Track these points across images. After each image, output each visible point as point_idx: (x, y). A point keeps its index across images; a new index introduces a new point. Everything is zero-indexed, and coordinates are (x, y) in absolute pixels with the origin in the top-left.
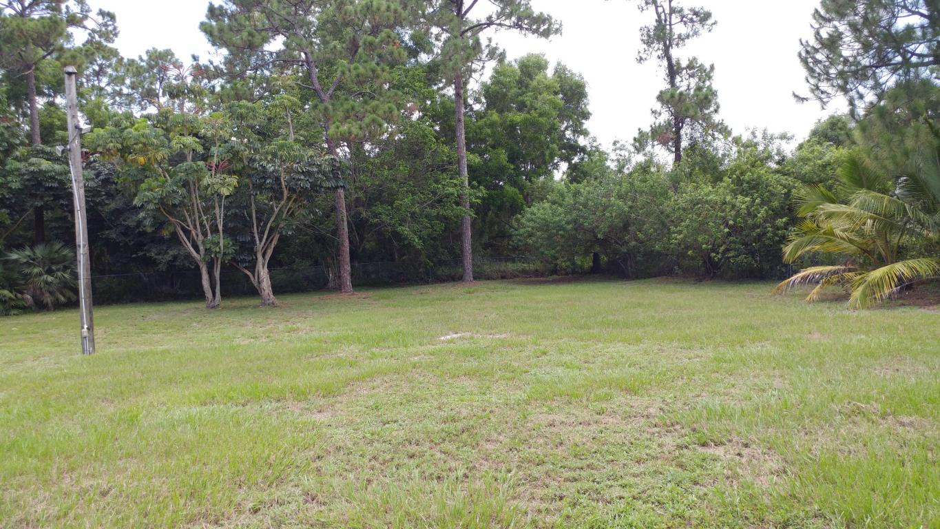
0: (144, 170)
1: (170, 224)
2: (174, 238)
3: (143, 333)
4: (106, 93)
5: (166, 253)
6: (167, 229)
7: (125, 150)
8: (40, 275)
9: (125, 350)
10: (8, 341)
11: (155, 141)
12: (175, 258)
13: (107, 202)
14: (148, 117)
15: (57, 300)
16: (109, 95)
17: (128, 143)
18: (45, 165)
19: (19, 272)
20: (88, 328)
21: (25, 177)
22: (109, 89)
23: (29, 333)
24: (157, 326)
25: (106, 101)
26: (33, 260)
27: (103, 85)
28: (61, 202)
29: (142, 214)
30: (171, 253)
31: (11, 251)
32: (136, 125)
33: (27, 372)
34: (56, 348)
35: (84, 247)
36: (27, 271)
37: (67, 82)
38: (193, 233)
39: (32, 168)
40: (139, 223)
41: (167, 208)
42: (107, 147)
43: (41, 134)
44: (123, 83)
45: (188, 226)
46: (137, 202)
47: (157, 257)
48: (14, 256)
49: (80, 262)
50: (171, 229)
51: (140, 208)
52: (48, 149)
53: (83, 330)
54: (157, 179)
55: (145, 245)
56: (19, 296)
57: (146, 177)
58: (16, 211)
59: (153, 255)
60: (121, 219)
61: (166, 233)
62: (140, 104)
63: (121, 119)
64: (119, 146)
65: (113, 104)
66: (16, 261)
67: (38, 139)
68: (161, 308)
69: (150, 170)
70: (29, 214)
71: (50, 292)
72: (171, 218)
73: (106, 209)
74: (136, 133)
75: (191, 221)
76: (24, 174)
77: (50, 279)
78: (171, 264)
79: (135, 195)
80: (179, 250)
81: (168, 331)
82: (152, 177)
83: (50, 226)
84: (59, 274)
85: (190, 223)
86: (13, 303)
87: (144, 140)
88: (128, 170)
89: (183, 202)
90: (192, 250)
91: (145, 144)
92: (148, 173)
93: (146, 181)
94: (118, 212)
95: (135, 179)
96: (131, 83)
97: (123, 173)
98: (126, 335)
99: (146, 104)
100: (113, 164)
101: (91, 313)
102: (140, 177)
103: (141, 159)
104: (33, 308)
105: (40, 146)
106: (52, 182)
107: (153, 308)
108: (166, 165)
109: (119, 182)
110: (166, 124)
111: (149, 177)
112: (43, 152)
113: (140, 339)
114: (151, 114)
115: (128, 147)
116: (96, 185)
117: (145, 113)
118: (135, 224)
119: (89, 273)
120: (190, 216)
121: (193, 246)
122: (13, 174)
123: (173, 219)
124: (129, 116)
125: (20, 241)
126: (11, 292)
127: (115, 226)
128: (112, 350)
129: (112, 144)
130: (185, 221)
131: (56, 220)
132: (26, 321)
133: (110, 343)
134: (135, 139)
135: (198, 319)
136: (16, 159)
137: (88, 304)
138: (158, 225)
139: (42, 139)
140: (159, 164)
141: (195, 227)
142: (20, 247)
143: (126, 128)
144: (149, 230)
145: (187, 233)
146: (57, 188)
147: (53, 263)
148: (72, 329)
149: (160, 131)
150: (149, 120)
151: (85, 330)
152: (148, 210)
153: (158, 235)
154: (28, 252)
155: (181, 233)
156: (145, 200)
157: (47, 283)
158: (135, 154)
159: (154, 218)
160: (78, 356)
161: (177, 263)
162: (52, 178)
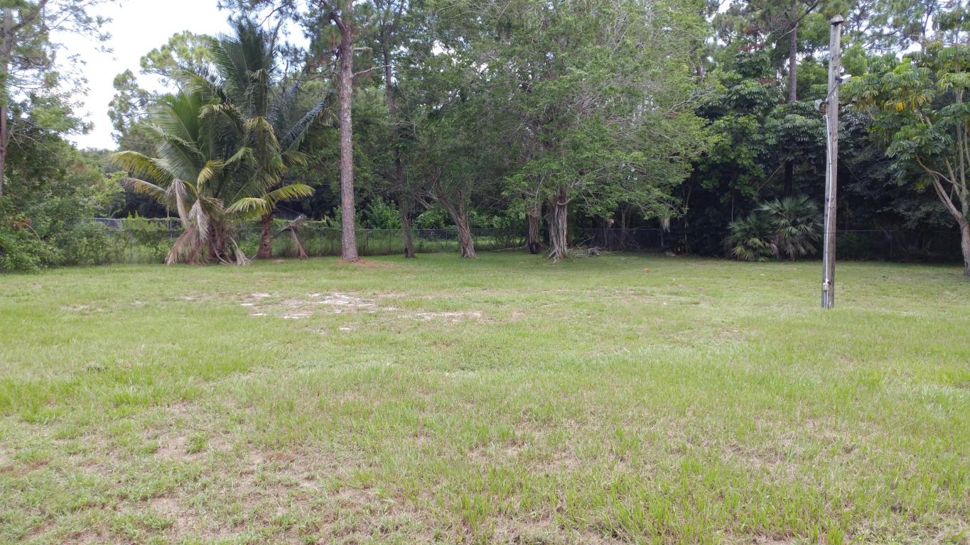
0: (901, 116)
1: (927, 176)
2: (931, 193)
3: (884, 295)
4: (864, 37)
5: (917, 209)
6: (923, 181)
7: (882, 97)
8: (786, 226)
9: (864, 310)
10: (757, 285)
11: (918, 82)
12: (928, 215)
13: (855, 154)
14: (912, 56)
15: (799, 251)
16: (867, 38)
17: (887, 88)
18: (799, 120)
19: (769, 223)
20: (829, 282)
21: (781, 133)
22: (869, 33)
23: (773, 280)
24: (900, 288)
25: (863, 46)
26: (781, 211)
27: (862, 29)
28: (810, 156)
29: (894, 166)
30: (924, 209)
31: (763, 203)
32: (898, 68)
33: (773, 316)
34: (798, 298)
35: (832, 201)
36: (775, 222)
37: (832, 33)
38: (956, 187)
39: (788, 125)
40: (888, 176)
41: (924, 157)
42: (863, 96)
43: (797, 91)
44: (885, 23)
45: (950, 178)
46: (889, 152)
47: (906, 213)
48: (766, 208)
49: (827, 216)
50: (928, 182)
51: (890, 159)
52: (802, 104)
53: (824, 284)
54: (915, 126)
55: (892, 200)
56: (767, 244)
57: (903, 124)
58: (770, 166)
59: (901, 210)
60: (868, 172)
61: (920, 187)
62: (901, 43)
63: (881, 64)
64: (876, 93)
65: (871, 48)
66: (767, 212)
67: (794, 94)
68: (905, 270)
69: (908, 116)
70: (781, 168)
71: (793, 244)
72: (928, 170)
73: (853, 161)
74: (897, 76)
75: (954, 173)
76: (780, 131)
77: (794, 230)
78: (922, 222)
79: (888, 145)
80: (935, 206)
81: (914, 296)
82: (910, 123)
83: (797, 180)
84: (802, 226)
85: (952, 176)
86: (761, 251)
87: (904, 83)
88: (883, 118)
89: (946, 150)
90: (952, 206)
91: (905, 88)
92: (905, 120)
93: (902, 128)
94: (866, 165)
95: (890, 127)
96: (894, 21)
97: (877, 122)
98: (865, 294)
99: (907, 42)
100: (866, 113)
101: (833, 267)
102: (897, 124)
103: (900, 105)
104: (778, 257)
105: (795, 102)
106: (804, 137)
107: (896, 269)
108: (928, 109)
109: (872, 132)
110: (932, 61)
111: (906, 124)
112: (797, 107)
113: (880, 300)
114: (916, 53)
115: (886, 92)
116: (845, 137)
117: (908, 51)
118: (884, 177)
119: (835, 227)
120: (953, 167)
121: (953, 202)
122: (770, 131)
123: (931, 171)
124: (890, 59)
125: (772, 193)
126: (761, 240)
127: (860, 179)
128: (850, 308)
129: (868, 92)
130: (946, 172)
131: (803, 174)
132: (772, 269)
133: (848, 300)
134: (895, 83)
135: (953, 287)
136: (775, 117)
137: (831, 258)
138: (911, 177)
139: (797, 95)
140: (920, 108)
141: (959, 180)
142: (771, 199)
143: (886, 72)
144: (900, 183)
145: (948, 187)
146: (808, 142)
147: (797, 216)
148: (812, 281)
149: (925, 70)
150: (913, 60)
151: (826, 284)
152: (901, 161)
153: (909, 189)
154: (777, 204)
155: (940, 186)
156: (899, 150)
157: (791, 235)
158: (893, 100)
159: (908, 170)
160: (818, 309)
161: (931, 221)
162: (805, 132)
